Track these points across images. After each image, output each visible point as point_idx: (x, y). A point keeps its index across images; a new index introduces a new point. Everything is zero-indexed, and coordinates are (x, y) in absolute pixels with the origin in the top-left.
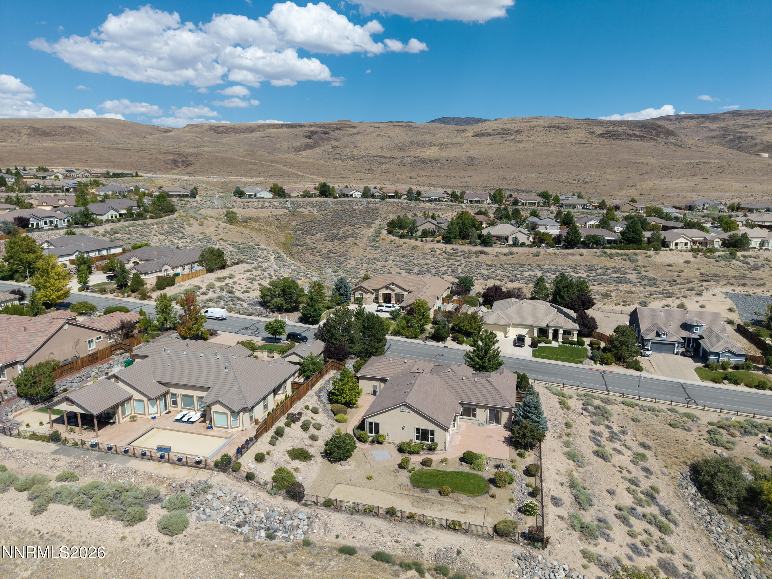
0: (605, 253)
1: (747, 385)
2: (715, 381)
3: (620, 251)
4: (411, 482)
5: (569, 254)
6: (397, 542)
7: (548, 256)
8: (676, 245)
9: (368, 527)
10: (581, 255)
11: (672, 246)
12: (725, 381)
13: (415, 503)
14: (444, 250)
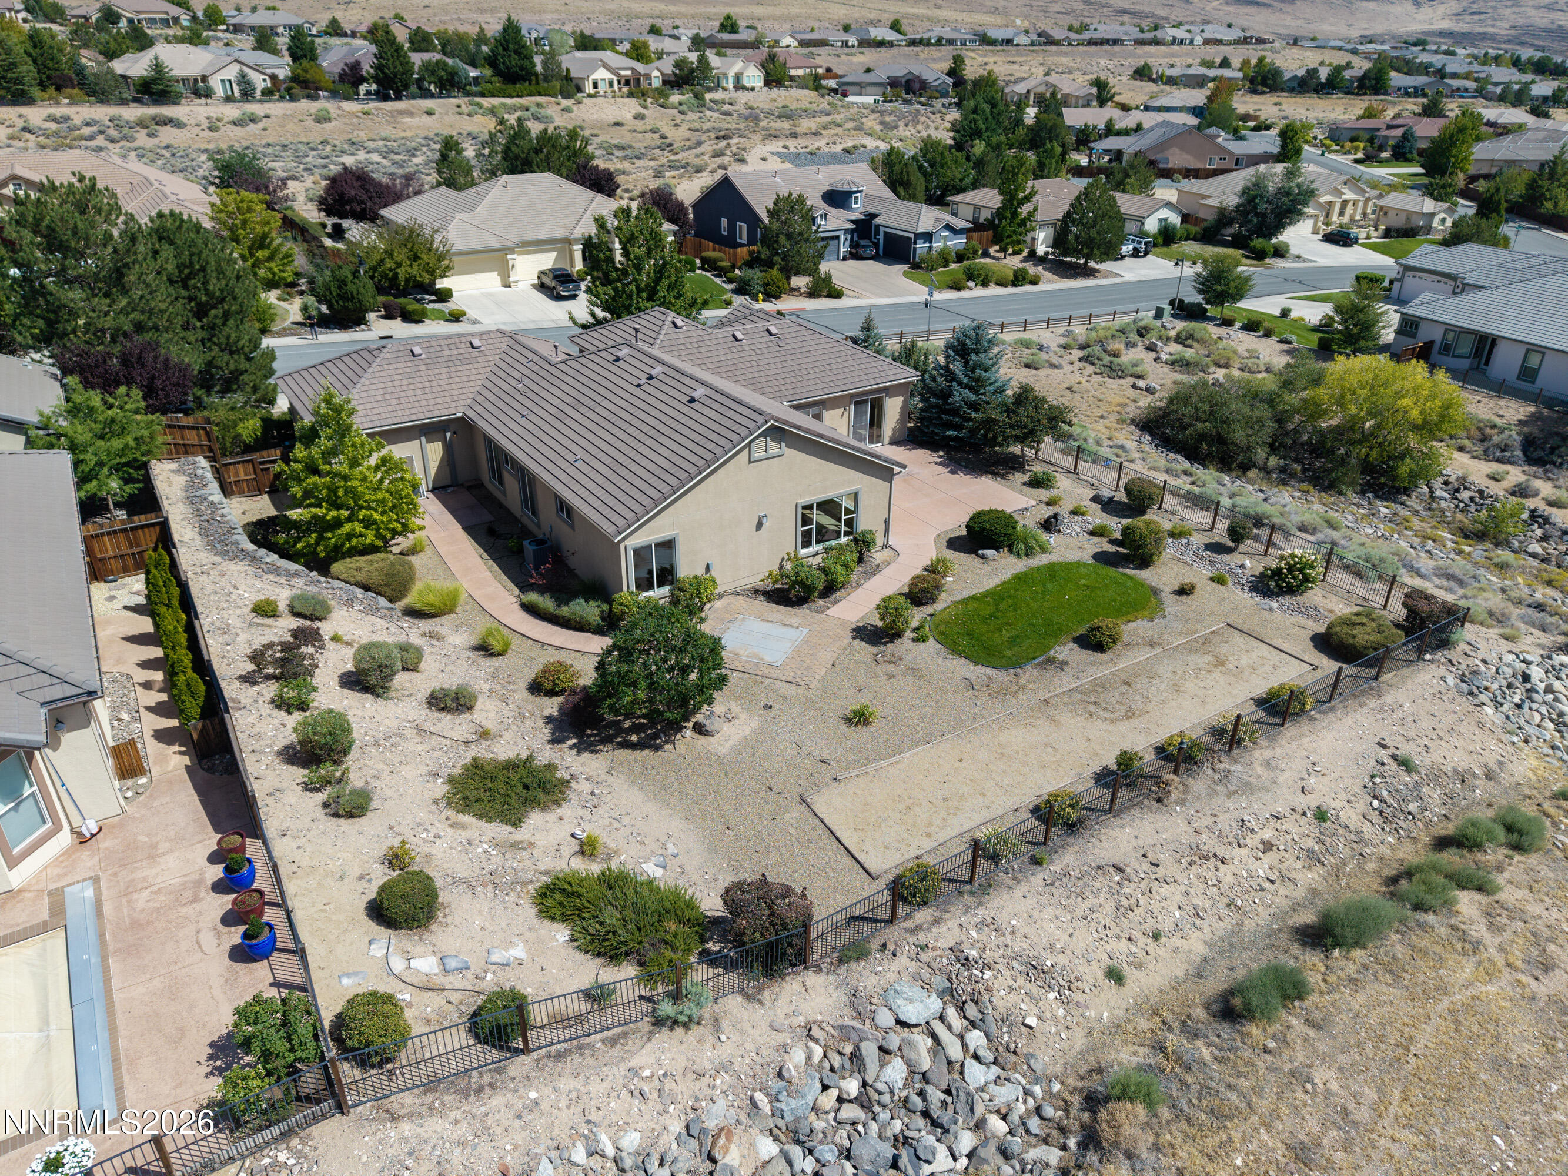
0: (480, 106)
1: (1001, 284)
2: (957, 287)
3: (508, 101)
4: (976, 663)
5: (401, 112)
6: (1268, 846)
7: (355, 120)
8: (595, 86)
9: (1146, 867)
10: (429, 113)
11: (589, 88)
12: (971, 284)
13: (1092, 708)
14: (20, 123)
